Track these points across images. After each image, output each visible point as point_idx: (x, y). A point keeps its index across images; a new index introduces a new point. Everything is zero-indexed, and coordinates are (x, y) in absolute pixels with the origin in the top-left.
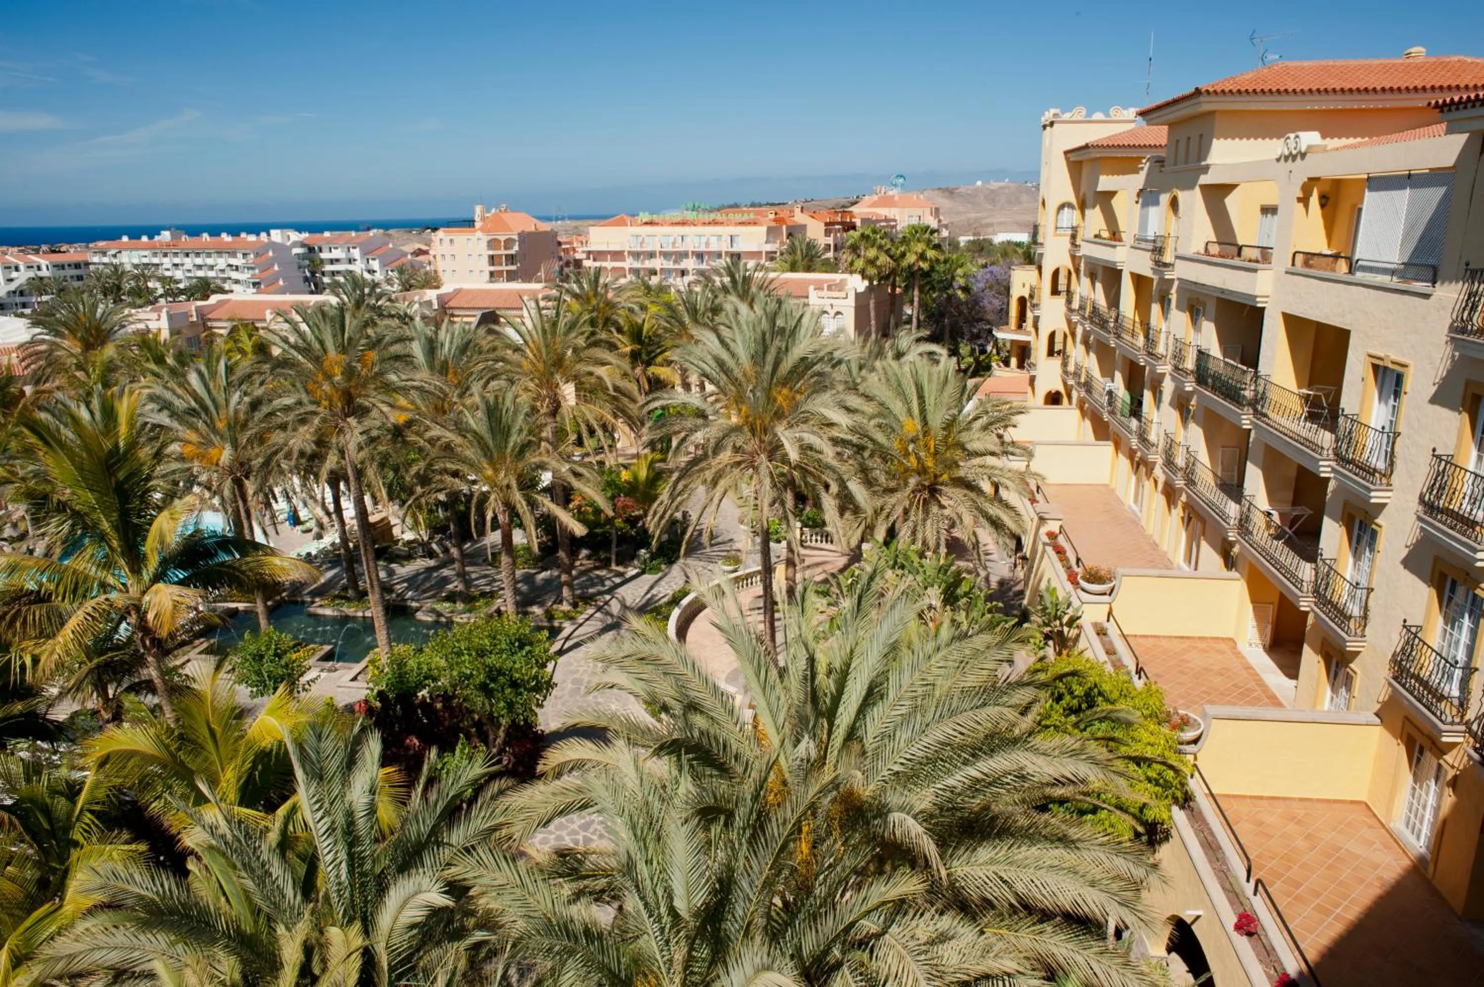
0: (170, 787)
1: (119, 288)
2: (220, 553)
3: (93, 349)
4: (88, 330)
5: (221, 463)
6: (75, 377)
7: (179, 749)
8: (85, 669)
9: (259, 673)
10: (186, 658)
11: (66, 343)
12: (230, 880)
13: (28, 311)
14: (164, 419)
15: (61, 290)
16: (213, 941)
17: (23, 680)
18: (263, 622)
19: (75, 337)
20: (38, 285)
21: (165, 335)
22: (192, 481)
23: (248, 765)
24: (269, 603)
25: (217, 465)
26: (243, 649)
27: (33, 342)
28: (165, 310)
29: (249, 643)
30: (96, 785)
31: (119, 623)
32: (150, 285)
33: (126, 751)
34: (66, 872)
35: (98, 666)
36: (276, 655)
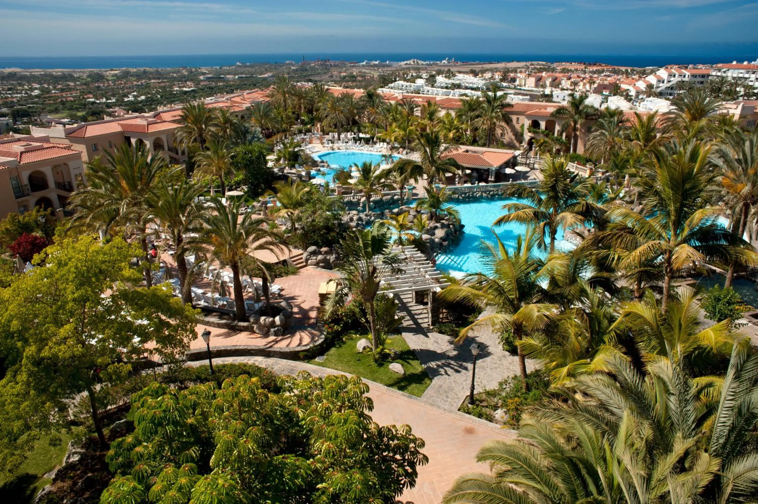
0: (650, 340)
1: (720, 89)
2: (722, 240)
3: (696, 120)
4: (697, 110)
5: (741, 193)
6: (682, 133)
7: (662, 325)
8: (637, 270)
9: (714, 308)
10: (679, 284)
11: (684, 115)
12: (661, 397)
13: (671, 97)
14: (720, 162)
15: (691, 88)
16: (647, 419)
17: (611, 265)
18: (727, 283)
19: (690, 113)
20: (681, 85)
21: (736, 118)
22: (721, 198)
23: (691, 349)
24: (735, 275)
25: (739, 193)
26: (712, 292)
27: (669, 113)
28: (742, 104)
29: (715, 290)
30: (621, 322)
31: (659, 256)
32: (738, 89)
33: (638, 314)
34: (597, 351)
35: (642, 271)
36: (727, 302)
